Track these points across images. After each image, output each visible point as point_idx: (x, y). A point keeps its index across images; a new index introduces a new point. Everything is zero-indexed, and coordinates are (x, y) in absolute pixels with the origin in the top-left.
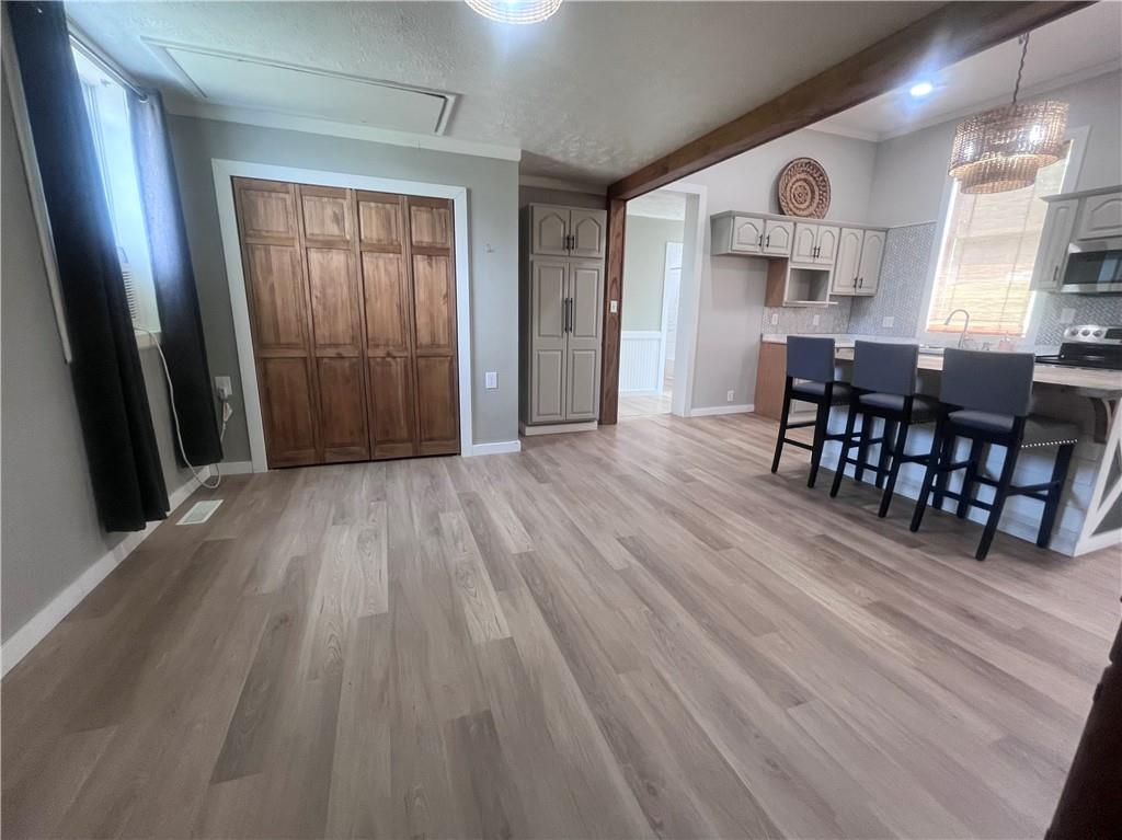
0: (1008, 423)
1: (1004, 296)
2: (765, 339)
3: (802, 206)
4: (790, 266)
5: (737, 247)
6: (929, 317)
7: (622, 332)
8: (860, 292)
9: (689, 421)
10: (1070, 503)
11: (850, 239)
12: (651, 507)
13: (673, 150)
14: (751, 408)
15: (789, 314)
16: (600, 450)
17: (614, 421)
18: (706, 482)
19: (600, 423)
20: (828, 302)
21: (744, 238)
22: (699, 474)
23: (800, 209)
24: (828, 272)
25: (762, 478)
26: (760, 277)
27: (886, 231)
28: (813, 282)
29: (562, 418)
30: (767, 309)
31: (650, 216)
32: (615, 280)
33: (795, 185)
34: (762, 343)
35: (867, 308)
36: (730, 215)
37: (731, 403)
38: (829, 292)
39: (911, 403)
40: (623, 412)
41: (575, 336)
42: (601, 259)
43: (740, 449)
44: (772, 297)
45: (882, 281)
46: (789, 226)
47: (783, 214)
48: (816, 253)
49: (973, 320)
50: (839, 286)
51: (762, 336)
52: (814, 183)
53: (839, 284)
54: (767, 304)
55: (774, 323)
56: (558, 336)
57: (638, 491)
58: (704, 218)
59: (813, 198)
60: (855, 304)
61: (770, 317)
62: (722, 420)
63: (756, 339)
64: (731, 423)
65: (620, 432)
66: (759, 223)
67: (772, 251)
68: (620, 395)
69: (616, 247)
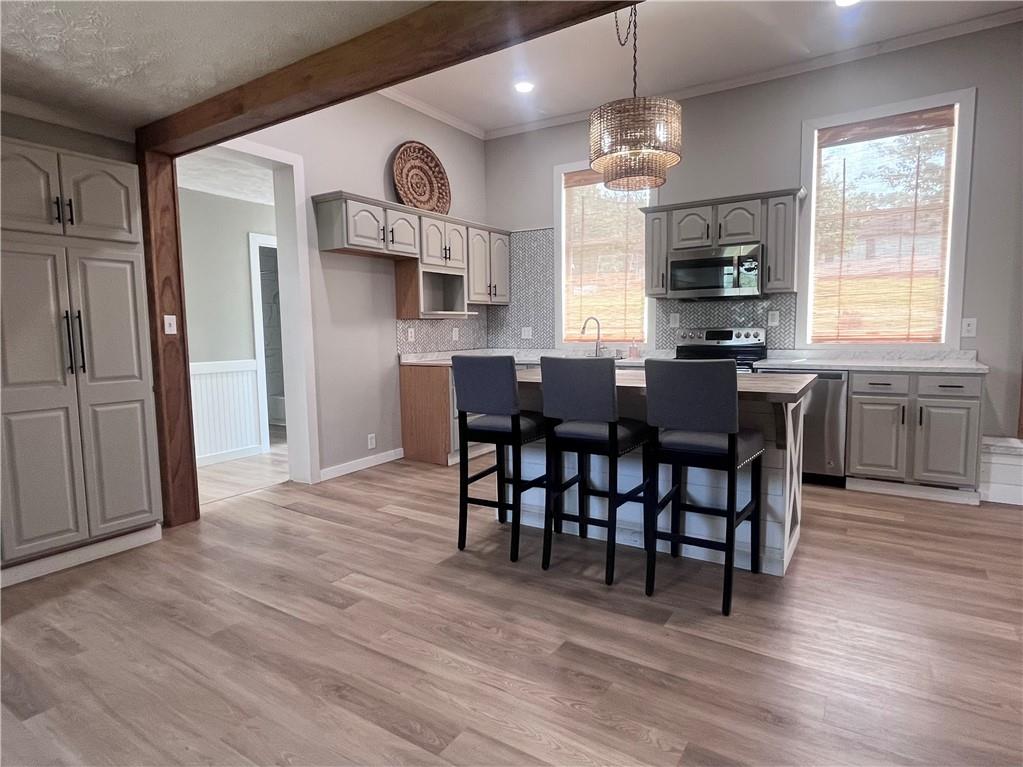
0: (722, 442)
1: (624, 303)
2: (403, 361)
3: (422, 198)
4: (422, 269)
5: (354, 240)
6: (564, 327)
7: (192, 365)
8: (496, 300)
9: (320, 490)
10: (769, 518)
11: (477, 239)
12: (294, 690)
13: (247, 79)
14: (398, 453)
15: (426, 328)
16: (172, 581)
17: (195, 514)
18: (376, 596)
19: (166, 524)
20: (466, 312)
21: (362, 227)
22: (357, 584)
23: (421, 202)
24: (462, 276)
25: (448, 563)
26: (387, 282)
27: (509, 234)
28: (447, 287)
29: (83, 535)
30: (401, 325)
31: (217, 192)
32: (167, 281)
33: (410, 174)
34: (401, 365)
35: (504, 319)
36: (340, 197)
37: (374, 451)
38: (466, 302)
39: (616, 429)
40: (210, 496)
41: (93, 378)
42: (136, 243)
43: (405, 520)
44: (404, 309)
45: (514, 289)
46: (414, 219)
47: (402, 203)
48: (447, 254)
49: (603, 328)
50: (476, 294)
51: (399, 357)
52: (430, 173)
53: (475, 291)
54: (399, 316)
55: (411, 339)
56: (53, 382)
57: (262, 659)
58: (304, 200)
59: (432, 191)
60: (491, 314)
61: (405, 332)
62: (367, 478)
63: (392, 362)
64: (381, 480)
65: (208, 537)
66: (378, 211)
67: (398, 249)
68: (198, 464)
69: (163, 228)
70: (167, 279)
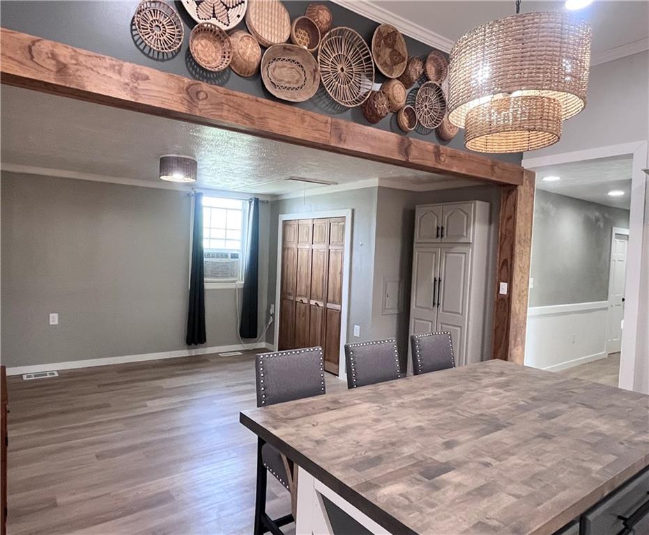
32: (505, 262)
41: (443, 310)
56: (430, 309)
69: (506, 230)
70: (506, 260)
